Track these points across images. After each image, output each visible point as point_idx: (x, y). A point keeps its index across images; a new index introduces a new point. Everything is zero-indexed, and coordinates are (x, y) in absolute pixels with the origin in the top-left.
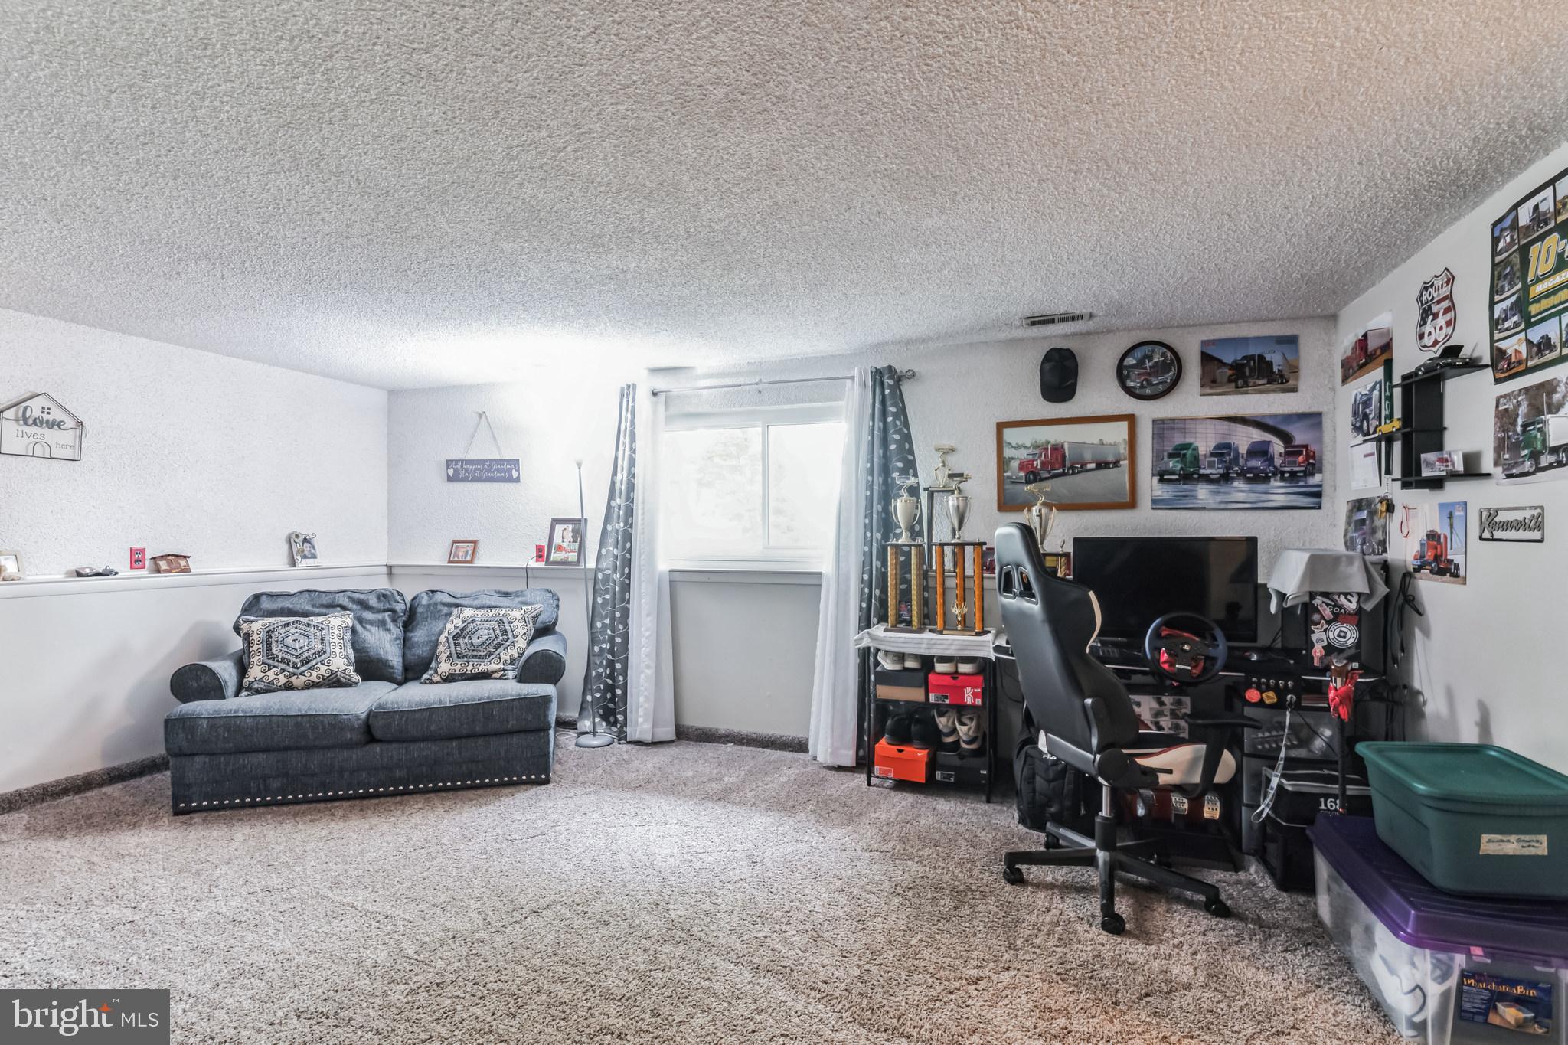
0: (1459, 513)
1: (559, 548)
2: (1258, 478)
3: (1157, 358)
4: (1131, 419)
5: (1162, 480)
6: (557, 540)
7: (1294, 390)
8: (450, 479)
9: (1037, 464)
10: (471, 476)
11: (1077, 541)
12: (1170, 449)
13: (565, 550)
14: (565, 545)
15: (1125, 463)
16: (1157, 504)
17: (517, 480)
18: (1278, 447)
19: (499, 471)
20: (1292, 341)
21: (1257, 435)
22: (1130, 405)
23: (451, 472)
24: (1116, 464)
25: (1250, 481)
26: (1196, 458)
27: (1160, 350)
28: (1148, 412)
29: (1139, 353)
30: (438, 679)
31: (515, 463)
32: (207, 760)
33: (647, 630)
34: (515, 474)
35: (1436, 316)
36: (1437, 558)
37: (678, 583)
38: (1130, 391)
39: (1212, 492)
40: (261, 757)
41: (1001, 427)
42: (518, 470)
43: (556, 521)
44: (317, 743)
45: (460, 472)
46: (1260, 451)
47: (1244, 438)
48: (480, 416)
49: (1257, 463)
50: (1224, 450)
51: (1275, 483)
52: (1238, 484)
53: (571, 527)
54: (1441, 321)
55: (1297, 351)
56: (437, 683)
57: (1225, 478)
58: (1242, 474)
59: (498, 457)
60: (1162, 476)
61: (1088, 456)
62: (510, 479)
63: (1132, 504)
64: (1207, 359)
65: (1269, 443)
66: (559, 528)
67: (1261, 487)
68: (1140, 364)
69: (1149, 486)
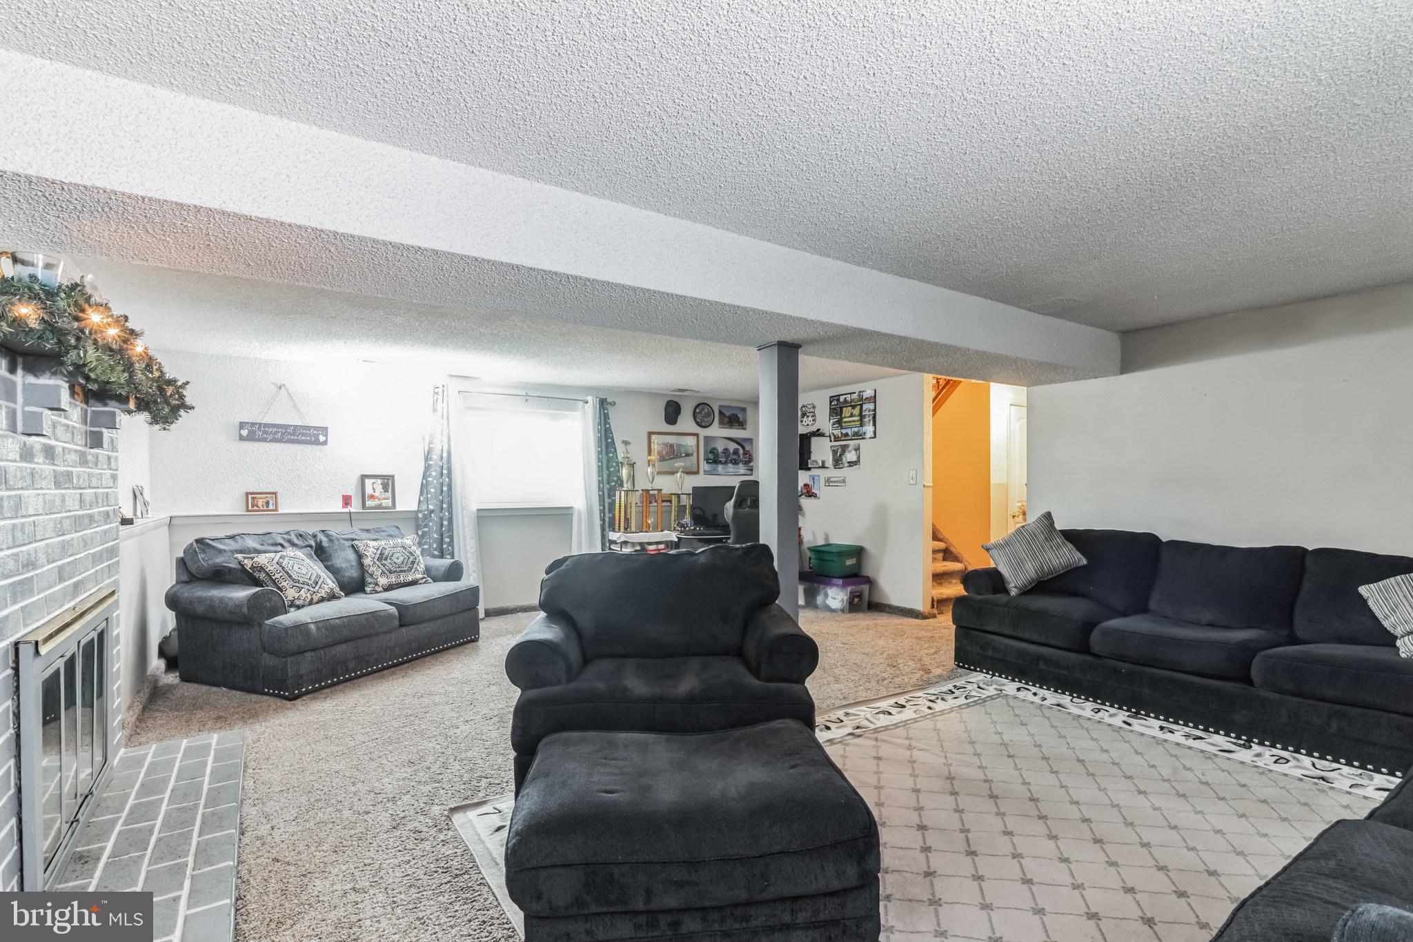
0: (816, 478)
1: (372, 497)
2: (735, 463)
3: (706, 410)
4: (697, 435)
5: (707, 462)
6: (369, 491)
7: (745, 429)
8: (242, 438)
9: (664, 452)
10: (270, 437)
11: (694, 488)
12: (709, 449)
13: (377, 498)
14: (376, 494)
15: (695, 454)
16: (706, 473)
17: (325, 443)
18: (741, 451)
19: (303, 435)
20: (744, 410)
21: (736, 446)
22: (697, 429)
23: (245, 433)
24: (692, 454)
25: (733, 464)
26: (718, 454)
27: (707, 407)
28: (703, 433)
29: (700, 407)
30: (381, 589)
31: (324, 430)
32: (313, 654)
33: (471, 548)
34: (322, 438)
35: (808, 417)
36: (808, 492)
37: (485, 517)
38: (697, 423)
39: (724, 468)
40: (344, 646)
41: (650, 434)
42: (326, 436)
43: (363, 478)
44: (380, 630)
45: (255, 432)
46: (736, 452)
47: (732, 446)
48: (280, 387)
49: (735, 457)
50: (726, 450)
51: (741, 465)
52: (730, 465)
53: (379, 481)
54: (810, 419)
55: (746, 414)
56: (381, 592)
57: (726, 463)
58: (731, 461)
59: (300, 423)
60: (707, 460)
61: (683, 450)
62: (316, 442)
63: (697, 473)
64: (721, 413)
65: (738, 449)
66: (368, 482)
67: (736, 466)
68: (700, 412)
69: (704, 466)
